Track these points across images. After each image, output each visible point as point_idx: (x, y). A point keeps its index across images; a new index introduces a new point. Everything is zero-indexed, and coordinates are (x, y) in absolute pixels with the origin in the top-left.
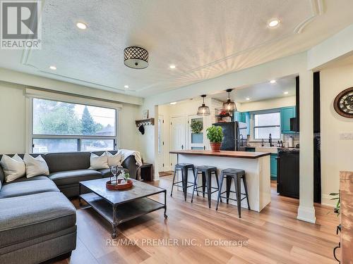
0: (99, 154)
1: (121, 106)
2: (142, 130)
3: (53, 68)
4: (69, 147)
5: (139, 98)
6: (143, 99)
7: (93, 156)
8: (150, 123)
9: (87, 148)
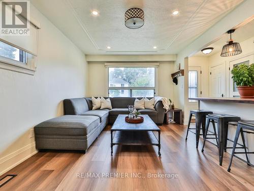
0: (140, 99)
1: (158, 64)
2: (175, 81)
3: (109, 48)
4: (126, 94)
5: (173, 55)
6: (177, 55)
7: (136, 100)
8: (181, 74)
9: (135, 95)
